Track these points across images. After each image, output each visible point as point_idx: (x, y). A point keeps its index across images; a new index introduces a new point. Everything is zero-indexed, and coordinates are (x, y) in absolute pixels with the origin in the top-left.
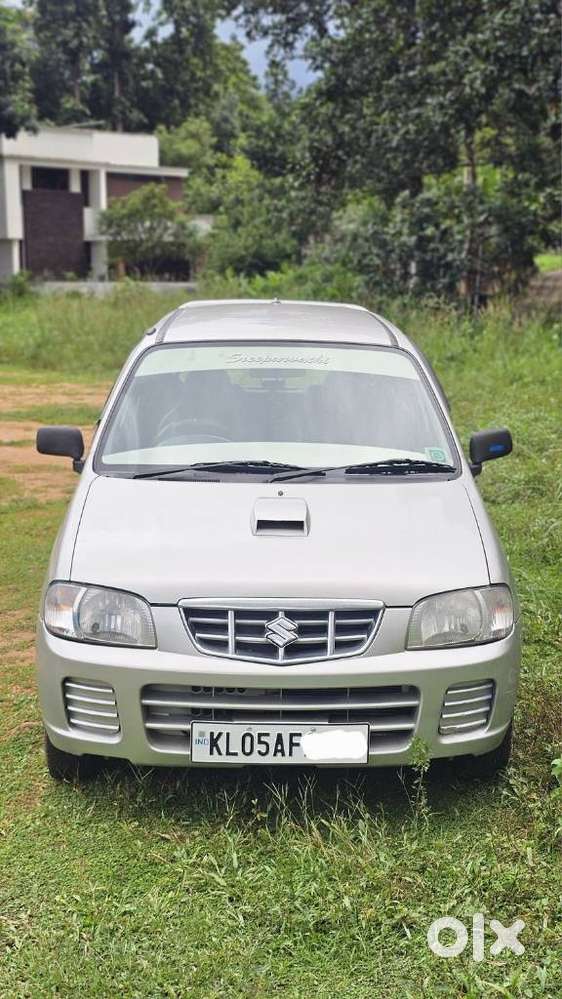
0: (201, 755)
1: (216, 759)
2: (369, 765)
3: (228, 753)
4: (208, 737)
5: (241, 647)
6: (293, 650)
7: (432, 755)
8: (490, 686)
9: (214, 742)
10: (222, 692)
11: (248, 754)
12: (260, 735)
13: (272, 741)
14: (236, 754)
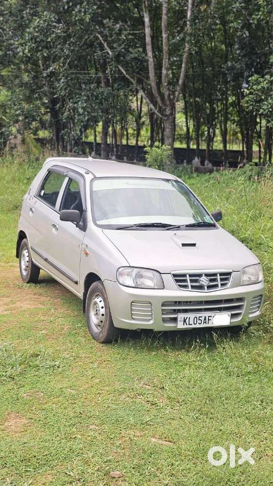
0: (180, 326)
1: (185, 326)
2: (231, 325)
3: (189, 324)
4: (183, 319)
5: (193, 287)
6: (209, 287)
7: (248, 320)
8: (260, 297)
9: (185, 321)
10: (187, 303)
11: (195, 324)
12: (199, 317)
13: (203, 319)
14: (191, 324)
